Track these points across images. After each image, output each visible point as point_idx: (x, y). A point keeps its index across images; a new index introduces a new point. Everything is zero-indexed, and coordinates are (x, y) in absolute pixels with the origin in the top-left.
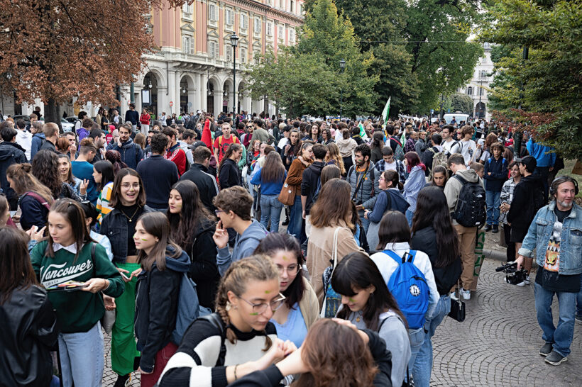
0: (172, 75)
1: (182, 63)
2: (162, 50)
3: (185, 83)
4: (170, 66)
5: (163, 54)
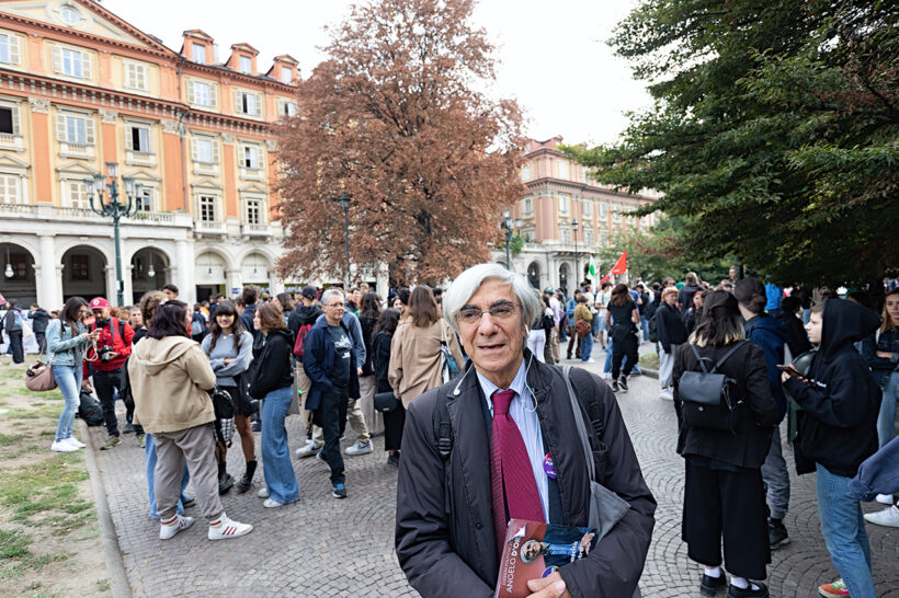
0: (552, 264)
1: (560, 253)
2: (543, 243)
3: (563, 269)
4: (550, 256)
5: (543, 246)
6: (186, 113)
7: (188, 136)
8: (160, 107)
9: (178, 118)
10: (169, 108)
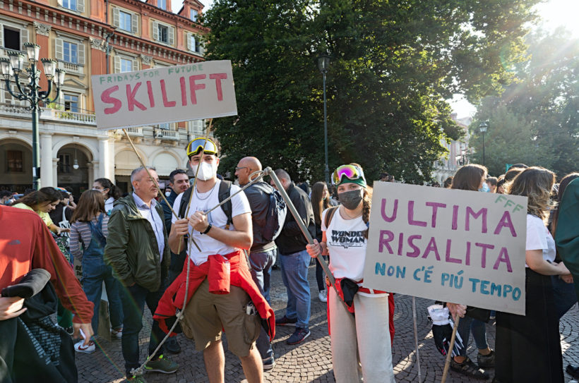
6: (113, 35)
7: (112, 54)
8: (89, 26)
9: (105, 37)
10: (97, 28)
